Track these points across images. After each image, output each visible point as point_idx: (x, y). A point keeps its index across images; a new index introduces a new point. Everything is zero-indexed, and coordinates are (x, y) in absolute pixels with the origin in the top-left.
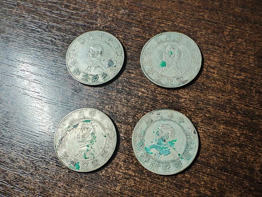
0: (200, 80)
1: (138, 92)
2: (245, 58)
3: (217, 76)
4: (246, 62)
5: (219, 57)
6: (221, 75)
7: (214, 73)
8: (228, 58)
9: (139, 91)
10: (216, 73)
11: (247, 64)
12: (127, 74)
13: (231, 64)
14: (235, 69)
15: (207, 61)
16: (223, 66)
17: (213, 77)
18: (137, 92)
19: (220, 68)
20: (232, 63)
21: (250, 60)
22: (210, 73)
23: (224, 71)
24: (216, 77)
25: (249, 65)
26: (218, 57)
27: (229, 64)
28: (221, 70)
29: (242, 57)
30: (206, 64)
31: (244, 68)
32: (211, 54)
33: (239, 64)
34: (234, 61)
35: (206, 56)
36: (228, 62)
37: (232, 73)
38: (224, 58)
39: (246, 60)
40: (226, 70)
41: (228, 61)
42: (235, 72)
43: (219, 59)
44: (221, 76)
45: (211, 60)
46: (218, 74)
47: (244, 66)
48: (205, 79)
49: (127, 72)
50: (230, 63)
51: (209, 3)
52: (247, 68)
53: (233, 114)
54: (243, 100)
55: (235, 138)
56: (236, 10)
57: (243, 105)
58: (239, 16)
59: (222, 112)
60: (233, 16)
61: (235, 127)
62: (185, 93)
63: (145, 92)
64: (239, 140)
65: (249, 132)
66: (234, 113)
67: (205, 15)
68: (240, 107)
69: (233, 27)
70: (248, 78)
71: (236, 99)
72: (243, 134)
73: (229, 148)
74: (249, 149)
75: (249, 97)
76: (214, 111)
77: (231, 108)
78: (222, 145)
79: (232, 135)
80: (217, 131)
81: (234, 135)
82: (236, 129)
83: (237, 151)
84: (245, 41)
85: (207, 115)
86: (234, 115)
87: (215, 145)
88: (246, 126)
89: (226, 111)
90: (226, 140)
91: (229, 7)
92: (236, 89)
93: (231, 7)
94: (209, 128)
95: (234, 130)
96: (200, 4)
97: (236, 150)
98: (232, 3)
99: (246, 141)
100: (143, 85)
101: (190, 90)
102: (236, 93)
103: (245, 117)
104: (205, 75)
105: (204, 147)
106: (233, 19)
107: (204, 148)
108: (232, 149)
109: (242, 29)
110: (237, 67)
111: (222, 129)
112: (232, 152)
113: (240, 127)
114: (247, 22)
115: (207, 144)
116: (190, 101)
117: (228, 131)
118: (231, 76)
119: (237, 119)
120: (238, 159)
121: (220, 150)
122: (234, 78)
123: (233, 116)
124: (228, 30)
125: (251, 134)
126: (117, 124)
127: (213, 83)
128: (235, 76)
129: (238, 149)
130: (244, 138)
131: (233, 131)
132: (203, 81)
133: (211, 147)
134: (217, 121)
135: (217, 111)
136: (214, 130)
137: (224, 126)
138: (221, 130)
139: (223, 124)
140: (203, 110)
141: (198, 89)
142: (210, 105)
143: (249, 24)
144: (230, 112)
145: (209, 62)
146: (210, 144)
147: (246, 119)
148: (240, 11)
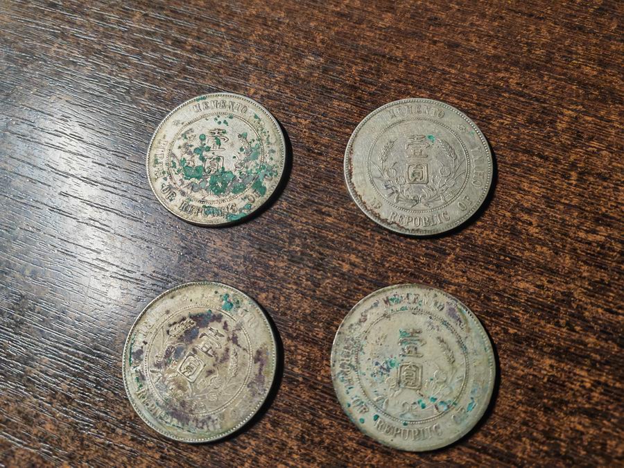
0: (495, 241)
1: (339, 262)
2: (607, 190)
3: (537, 231)
4: (610, 200)
5: (543, 184)
6: (548, 230)
7: (531, 224)
8: (564, 187)
9: (343, 261)
10: (535, 224)
11: (611, 205)
12: (315, 217)
13: (573, 203)
14: (582, 217)
15: (514, 192)
16: (553, 208)
17: (528, 235)
18: (339, 264)
19: (545, 212)
20: (575, 201)
21: (619, 195)
22: (520, 223)
23: (554, 221)
24: (535, 235)
25: (617, 207)
26: (540, 185)
27: (567, 202)
28: (547, 217)
29: (600, 188)
30: (511, 200)
31: (604, 215)
32: (524, 177)
33: (592, 204)
34: (580, 195)
35: (512, 181)
36: (565, 199)
37: (574, 226)
38: (555, 187)
39: (608, 194)
40: (559, 217)
41: (565, 196)
42: (581, 223)
43: (544, 190)
44: (546, 232)
45: (524, 190)
46: (541, 227)
47: (604, 210)
48: (507, 239)
49: (316, 211)
50: (571, 201)
51: (522, 48)
52: (611, 214)
53: (574, 331)
54: (601, 296)
55: (578, 394)
56: (587, 70)
57: (602, 308)
58: (593, 85)
59: (549, 325)
60: (579, 83)
61: (578, 364)
62: (457, 270)
63: (358, 263)
64: (589, 398)
65: (613, 379)
66: (578, 328)
67: (510, 78)
68: (592, 313)
69: (579, 112)
70: (613, 241)
71: (583, 292)
72: (599, 383)
73: (563, 418)
74: (613, 423)
75: (616, 289)
76: (530, 321)
77: (572, 315)
78: (547, 410)
79: (573, 386)
80: (535, 373)
81: (576, 386)
82: (582, 369)
83: (584, 426)
84: (608, 148)
85: (511, 331)
86: (578, 333)
87: (530, 409)
88: (607, 363)
89: (558, 322)
90: (556, 396)
91: (568, 61)
92: (583, 268)
93: (574, 61)
94: (515, 365)
95: (577, 371)
96: (499, 51)
97: (580, 423)
98: (577, 54)
99: (607, 401)
100: (354, 245)
101: (471, 264)
102: (584, 278)
103: (606, 340)
104: (509, 228)
105: (500, 413)
106: (577, 92)
107: (502, 416)
108: (571, 422)
109: (601, 118)
110: (587, 211)
111: (547, 368)
112: (571, 429)
113: (593, 365)
114: (612, 101)
115: (509, 406)
116: (469, 291)
117: (561, 375)
118: (571, 234)
119: (585, 345)
120: (585, 448)
121: (541, 421)
122: (580, 239)
123: (575, 336)
124: (566, 119)
125: (618, 385)
126: (287, 342)
127: (528, 249)
128: (582, 235)
129: (587, 421)
130: (601, 394)
131: (575, 374)
132: (503, 244)
133: (518, 415)
134: (536, 348)
135: (536, 320)
136: (526, 370)
137: (553, 361)
138: (545, 370)
139: (551, 355)
140: (502, 316)
141: (490, 263)
142: (519, 304)
143: (617, 105)
144: (568, 324)
145: (518, 197)
146: (516, 406)
147: (606, 346)
148: (595, 73)
